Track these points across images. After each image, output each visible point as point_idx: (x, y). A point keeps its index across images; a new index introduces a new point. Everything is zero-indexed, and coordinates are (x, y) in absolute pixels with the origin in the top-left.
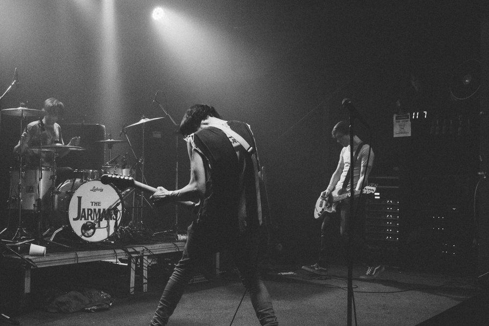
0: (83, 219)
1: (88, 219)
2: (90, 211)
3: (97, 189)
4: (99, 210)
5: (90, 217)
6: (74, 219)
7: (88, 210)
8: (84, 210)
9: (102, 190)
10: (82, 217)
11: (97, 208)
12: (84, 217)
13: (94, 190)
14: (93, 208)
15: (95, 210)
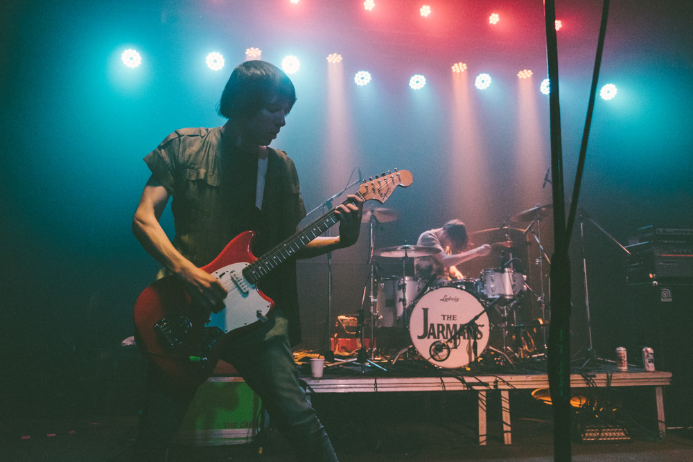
0: (432, 337)
1: (439, 338)
2: (441, 327)
3: (450, 299)
4: (455, 326)
5: (441, 334)
6: (419, 337)
7: (439, 325)
8: (432, 325)
9: (457, 300)
10: (430, 334)
11: (451, 323)
12: (433, 334)
13: (445, 299)
14: (445, 323)
15: (448, 326)
